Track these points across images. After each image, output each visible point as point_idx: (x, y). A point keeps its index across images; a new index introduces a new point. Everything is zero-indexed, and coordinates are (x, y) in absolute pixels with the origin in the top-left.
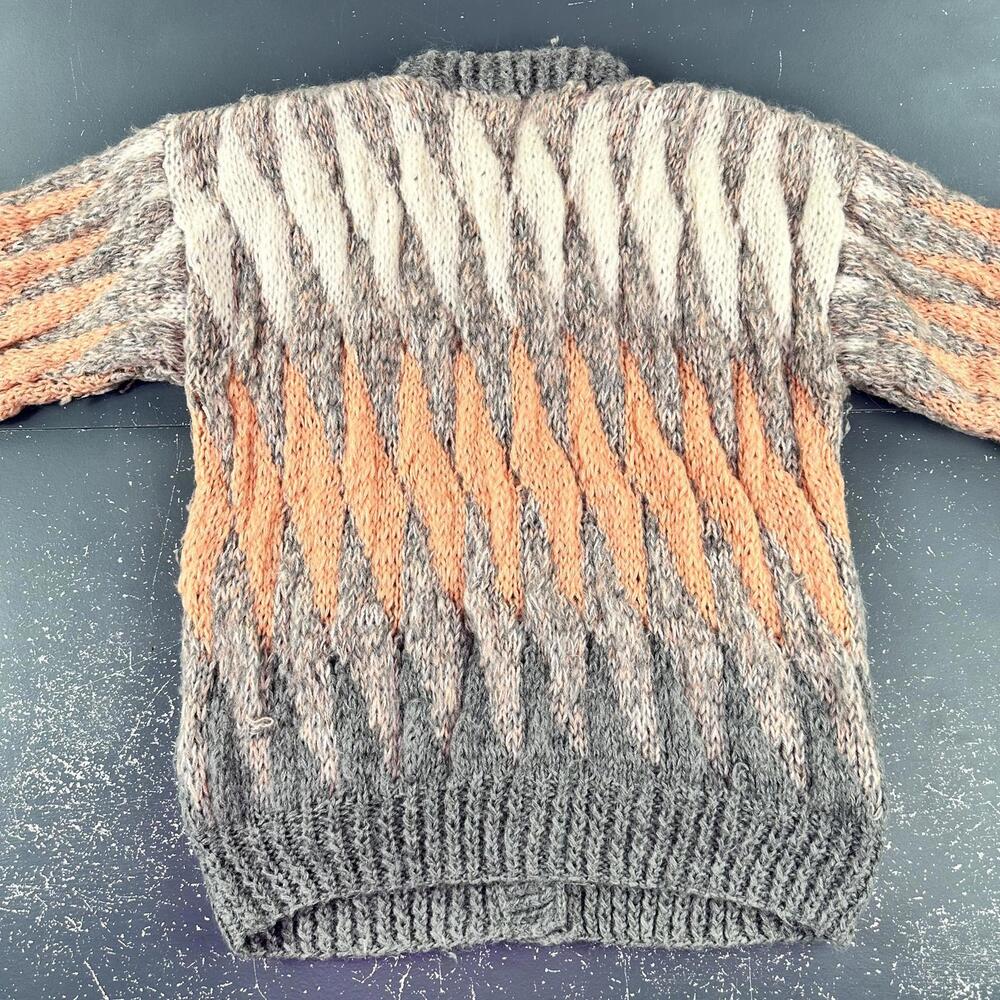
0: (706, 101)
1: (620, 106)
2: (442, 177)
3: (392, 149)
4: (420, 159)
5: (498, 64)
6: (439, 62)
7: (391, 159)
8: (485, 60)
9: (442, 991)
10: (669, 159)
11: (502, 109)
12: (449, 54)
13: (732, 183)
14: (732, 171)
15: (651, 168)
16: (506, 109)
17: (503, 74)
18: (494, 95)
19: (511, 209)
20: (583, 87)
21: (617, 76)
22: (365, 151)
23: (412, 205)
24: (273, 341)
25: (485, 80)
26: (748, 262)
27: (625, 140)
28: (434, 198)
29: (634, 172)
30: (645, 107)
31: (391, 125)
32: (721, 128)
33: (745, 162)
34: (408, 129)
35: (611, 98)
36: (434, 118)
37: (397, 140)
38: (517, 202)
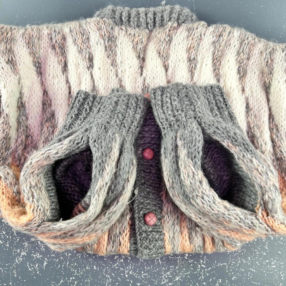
0: (231, 33)
1: (193, 34)
2: (112, 68)
3: (90, 54)
4: (102, 59)
5: (139, 14)
6: (114, 11)
7: (89, 58)
8: (134, 12)
10: (214, 60)
11: (141, 37)
12: (118, 8)
13: (242, 74)
14: (241, 69)
15: (206, 65)
16: (143, 37)
17: (141, 19)
18: (137, 30)
19: (142, 84)
20: (175, 25)
21: (192, 20)
22: (77, 54)
23: (97, 81)
24: (32, 146)
25: (133, 22)
26: (250, 113)
27: (195, 50)
28: (108, 78)
29: (198, 66)
30: (204, 35)
31: (90, 42)
32: (237, 46)
33: (247, 64)
34: (97, 44)
35: (189, 30)
36: (110, 39)
37: (93, 49)
38: (145, 81)
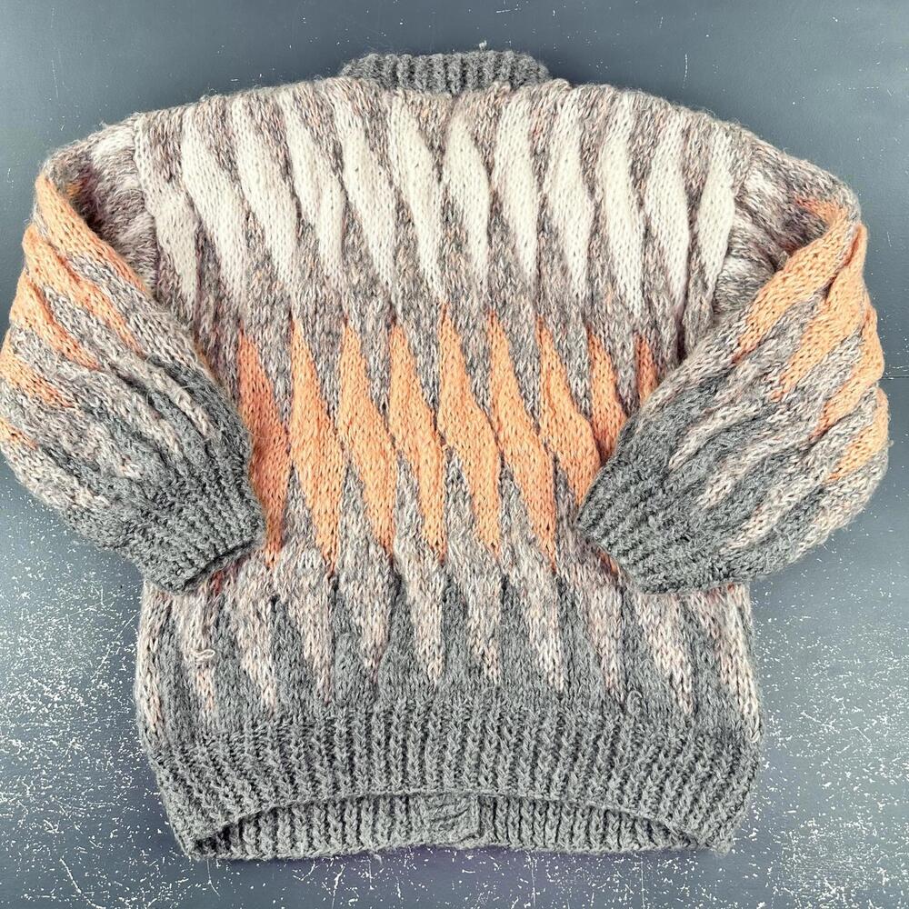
0: (617, 101)
1: (540, 105)
2: (380, 168)
3: (336, 143)
4: (361, 153)
5: (431, 65)
6: (379, 64)
7: (335, 152)
8: (420, 62)
9: (371, 888)
10: (583, 153)
11: (434, 107)
12: (387, 57)
13: (639, 175)
14: (639, 164)
15: (567, 161)
16: (437, 107)
17: (436, 75)
18: (428, 94)
19: (441, 197)
20: (507, 87)
21: (538, 78)
22: (312, 145)
23: (353, 193)
24: (229, 315)
25: (420, 81)
26: (650, 246)
27: (544, 136)
28: (373, 188)
29: (551, 165)
30: (562, 106)
31: (335, 122)
32: (630, 125)
33: (651, 156)
34: (350, 125)
35: (532, 98)
36: (373, 115)
37: (341, 135)
38: (446, 191)
